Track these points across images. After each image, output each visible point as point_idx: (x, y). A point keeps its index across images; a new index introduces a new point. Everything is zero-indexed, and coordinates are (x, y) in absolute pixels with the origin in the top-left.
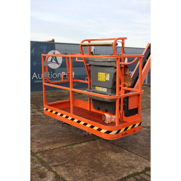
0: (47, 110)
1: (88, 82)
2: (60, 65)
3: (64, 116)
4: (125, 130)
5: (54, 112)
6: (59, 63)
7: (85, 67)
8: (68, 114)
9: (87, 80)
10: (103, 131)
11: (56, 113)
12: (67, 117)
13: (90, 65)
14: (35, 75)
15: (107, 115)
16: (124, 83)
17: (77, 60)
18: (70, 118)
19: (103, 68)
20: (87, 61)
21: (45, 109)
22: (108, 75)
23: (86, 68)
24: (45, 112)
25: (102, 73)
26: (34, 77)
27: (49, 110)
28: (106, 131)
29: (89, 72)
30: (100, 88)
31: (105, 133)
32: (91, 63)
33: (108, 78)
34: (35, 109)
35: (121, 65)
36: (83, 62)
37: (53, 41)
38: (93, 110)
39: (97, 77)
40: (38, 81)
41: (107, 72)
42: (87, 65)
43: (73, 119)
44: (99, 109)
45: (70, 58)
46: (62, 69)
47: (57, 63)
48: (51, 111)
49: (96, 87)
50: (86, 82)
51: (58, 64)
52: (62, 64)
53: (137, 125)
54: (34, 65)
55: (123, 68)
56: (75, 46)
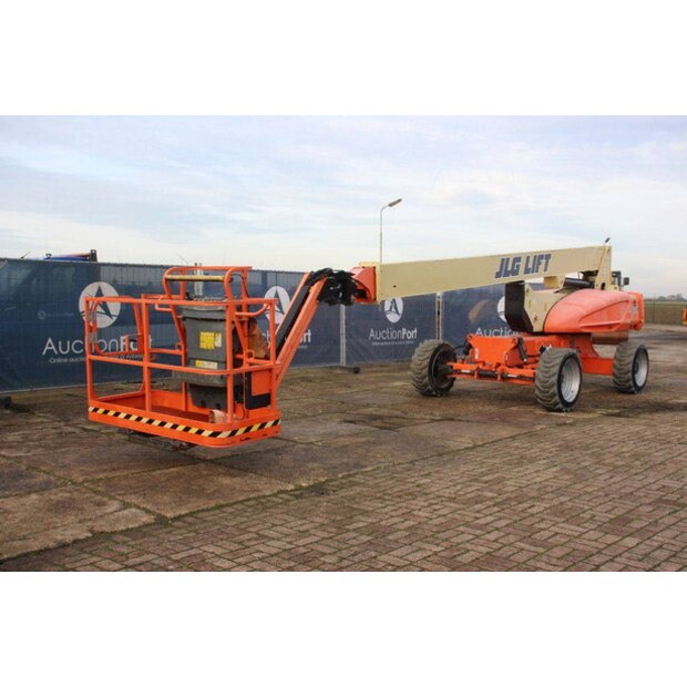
0: (96, 410)
1: (182, 353)
2: (115, 318)
3: (134, 418)
4: (245, 432)
5: (111, 413)
6: (112, 313)
7: (173, 322)
8: (141, 412)
9: (179, 347)
10: (207, 433)
11: (117, 414)
12: (139, 419)
13: (184, 319)
14: (50, 345)
15: (217, 413)
16: (248, 351)
17: (157, 308)
18: (145, 420)
19: (209, 324)
20: (178, 309)
21: (91, 409)
22: (219, 337)
23: (176, 325)
24: (92, 417)
25: (208, 334)
26: (48, 351)
27: (101, 411)
28: (210, 432)
29: (183, 332)
30: (206, 363)
31: (211, 436)
32: (186, 314)
33: (219, 343)
34: (59, 421)
35: (240, 317)
36: (170, 313)
37: (93, 255)
38: (193, 409)
39: (198, 341)
40: (59, 360)
41: (216, 332)
42: (178, 319)
43: (150, 422)
44: (203, 405)
45: (144, 307)
46: (119, 328)
47: (108, 313)
48: (106, 412)
49: (197, 362)
50: (177, 352)
51: (110, 316)
52: (119, 317)
53: (269, 424)
54: (42, 318)
55: (246, 324)
56: (153, 270)
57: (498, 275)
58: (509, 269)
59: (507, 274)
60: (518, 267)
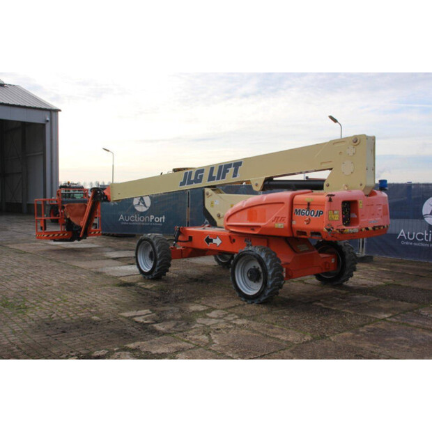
57: (182, 184)
58: (192, 178)
59: (190, 182)
60: (201, 177)
